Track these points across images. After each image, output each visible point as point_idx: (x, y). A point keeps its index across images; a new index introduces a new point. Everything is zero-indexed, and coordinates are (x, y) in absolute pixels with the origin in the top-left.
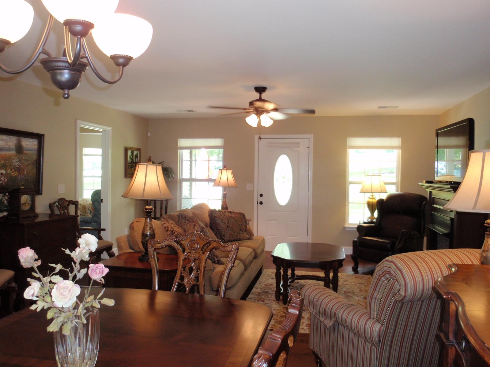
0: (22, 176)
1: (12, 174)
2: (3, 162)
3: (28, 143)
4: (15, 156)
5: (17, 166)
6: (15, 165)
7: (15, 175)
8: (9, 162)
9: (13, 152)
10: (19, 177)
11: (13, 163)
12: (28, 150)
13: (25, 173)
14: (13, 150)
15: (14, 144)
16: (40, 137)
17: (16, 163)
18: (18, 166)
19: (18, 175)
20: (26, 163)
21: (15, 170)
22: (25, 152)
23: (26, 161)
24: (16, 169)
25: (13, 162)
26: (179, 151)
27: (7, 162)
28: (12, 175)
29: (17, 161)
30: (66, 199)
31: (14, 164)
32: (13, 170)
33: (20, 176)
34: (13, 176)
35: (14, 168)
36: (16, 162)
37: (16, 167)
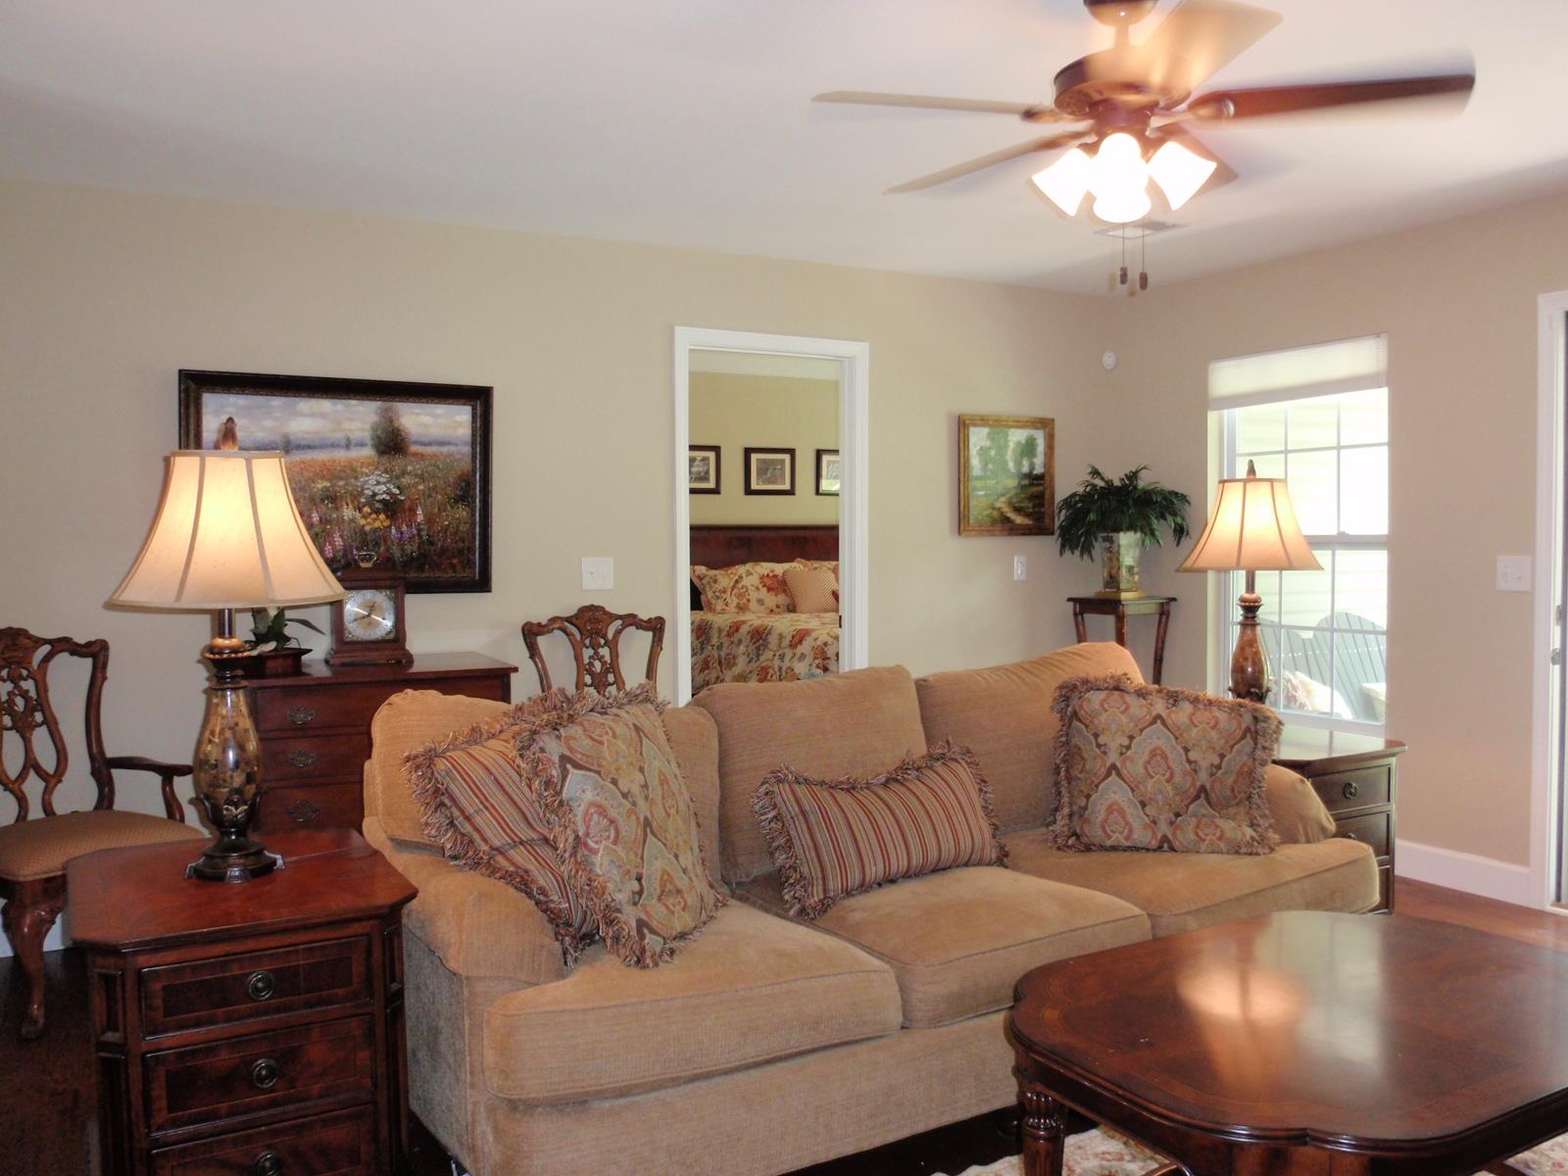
0: (404, 528)
1: (362, 522)
2: (321, 485)
3: (426, 419)
4: (369, 464)
5: (384, 496)
6: (375, 495)
7: (377, 524)
8: (346, 484)
9: (368, 452)
10: (393, 531)
11: (366, 486)
12: (430, 444)
13: (420, 518)
14: (362, 444)
15: (368, 426)
16: (478, 398)
17: (378, 487)
18: (388, 498)
19: (390, 527)
20: (421, 487)
21: (377, 512)
22: (413, 448)
23: (422, 478)
24: (377, 505)
25: (366, 482)
26: (1212, 417)
27: (341, 483)
28: (363, 526)
29: (382, 480)
30: (607, 609)
31: (368, 489)
32: (367, 509)
33: (398, 529)
34: (367, 528)
35: (369, 504)
36: (378, 483)
37: (379, 501)
